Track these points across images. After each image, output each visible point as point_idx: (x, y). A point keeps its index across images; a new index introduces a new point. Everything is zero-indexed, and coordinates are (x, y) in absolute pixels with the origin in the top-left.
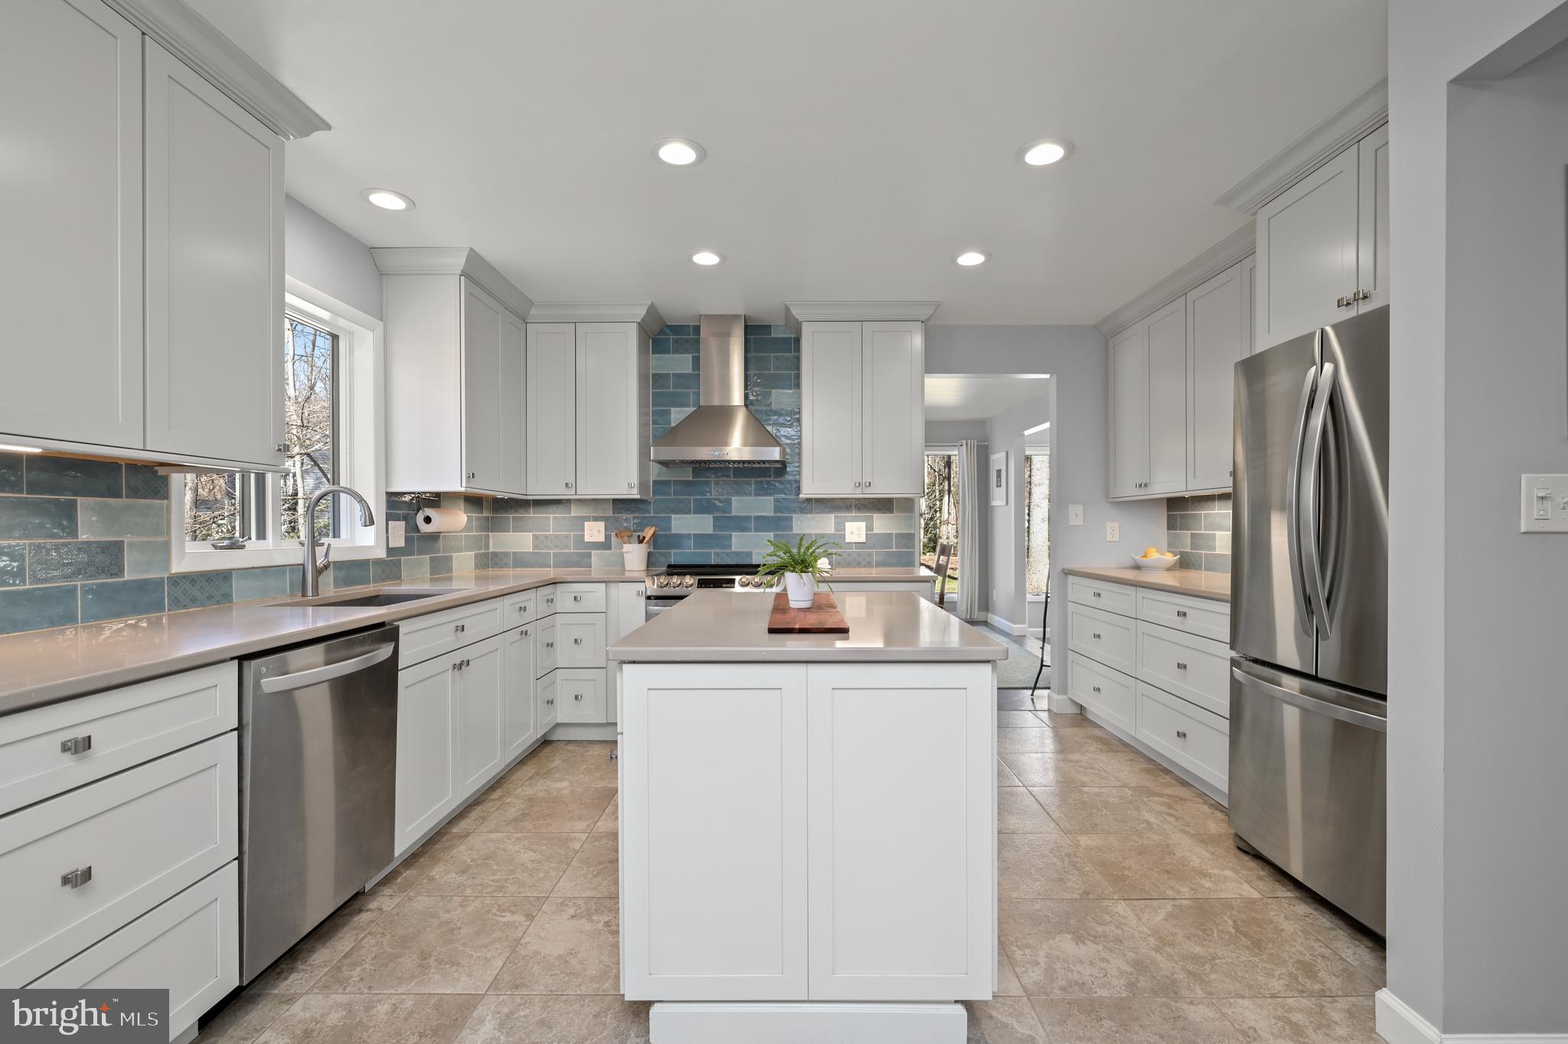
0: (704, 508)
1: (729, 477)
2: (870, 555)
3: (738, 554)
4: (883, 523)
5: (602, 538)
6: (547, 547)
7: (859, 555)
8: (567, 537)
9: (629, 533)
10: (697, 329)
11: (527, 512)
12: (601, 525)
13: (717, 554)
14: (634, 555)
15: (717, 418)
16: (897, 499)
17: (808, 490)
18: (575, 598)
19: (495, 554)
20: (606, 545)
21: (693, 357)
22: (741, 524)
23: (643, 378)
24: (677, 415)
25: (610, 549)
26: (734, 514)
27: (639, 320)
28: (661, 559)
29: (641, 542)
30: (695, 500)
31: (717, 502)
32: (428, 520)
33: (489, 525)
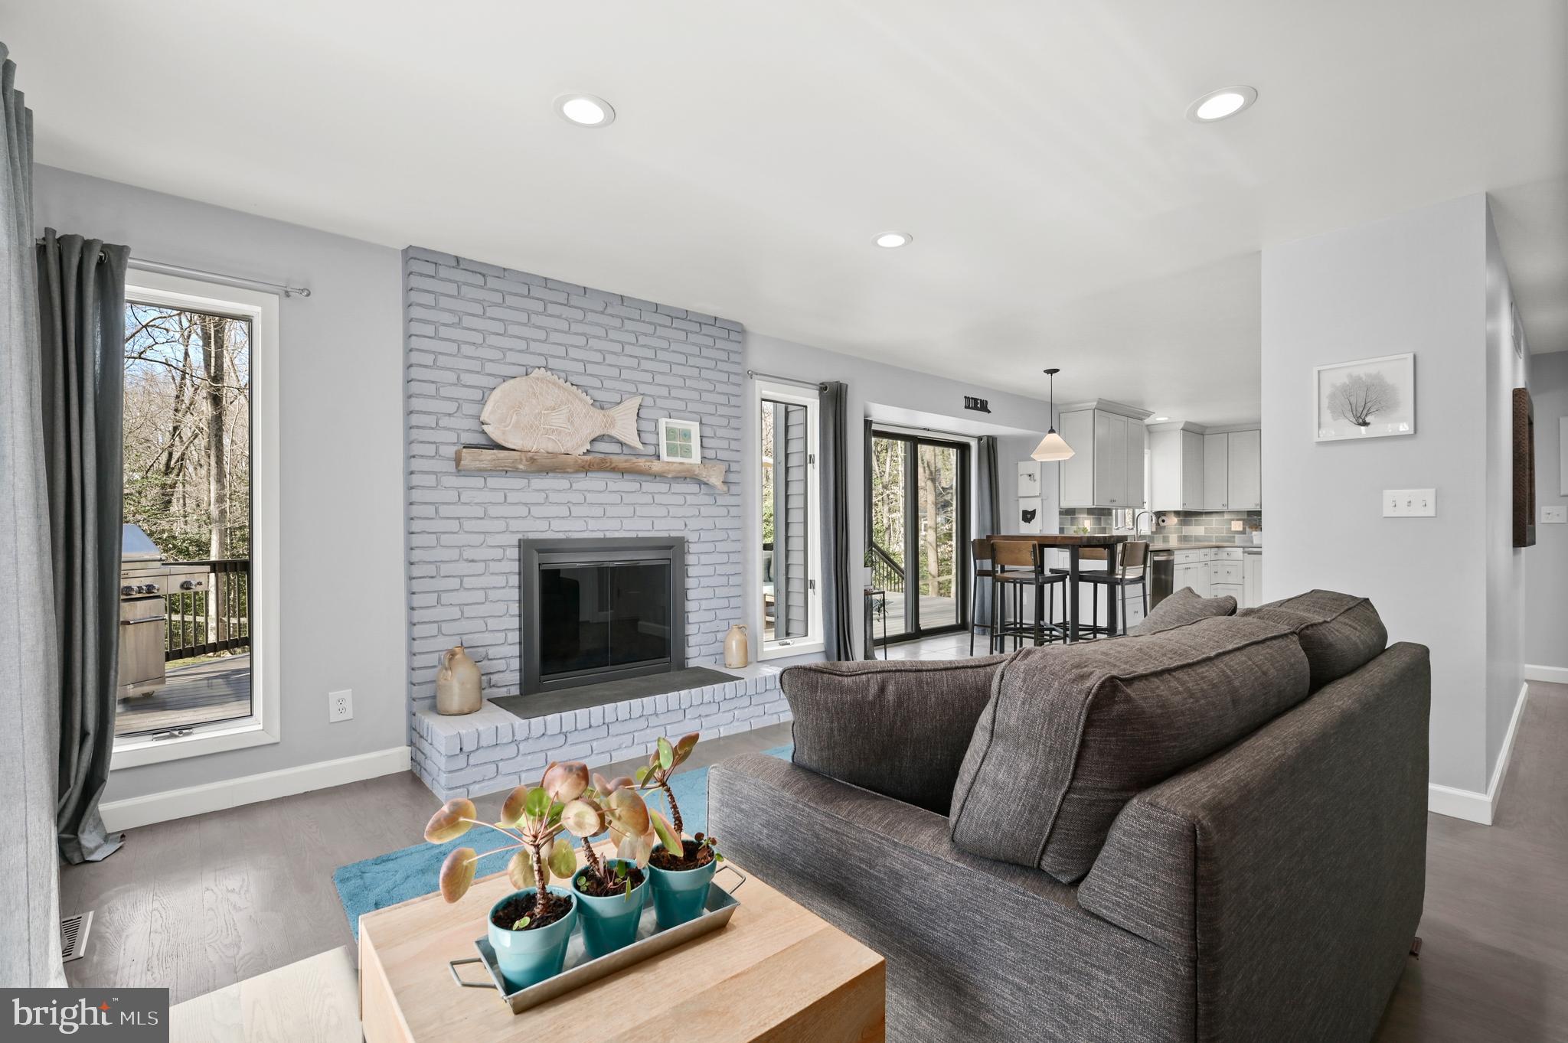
5: (1241, 529)
6: (1212, 533)
8: (1222, 528)
9: (1255, 527)
11: (1201, 517)
12: (1241, 522)
18: (1229, 554)
19: (1185, 536)
20: (1243, 532)
25: (1244, 534)
32: (1163, 521)
33: (1183, 523)
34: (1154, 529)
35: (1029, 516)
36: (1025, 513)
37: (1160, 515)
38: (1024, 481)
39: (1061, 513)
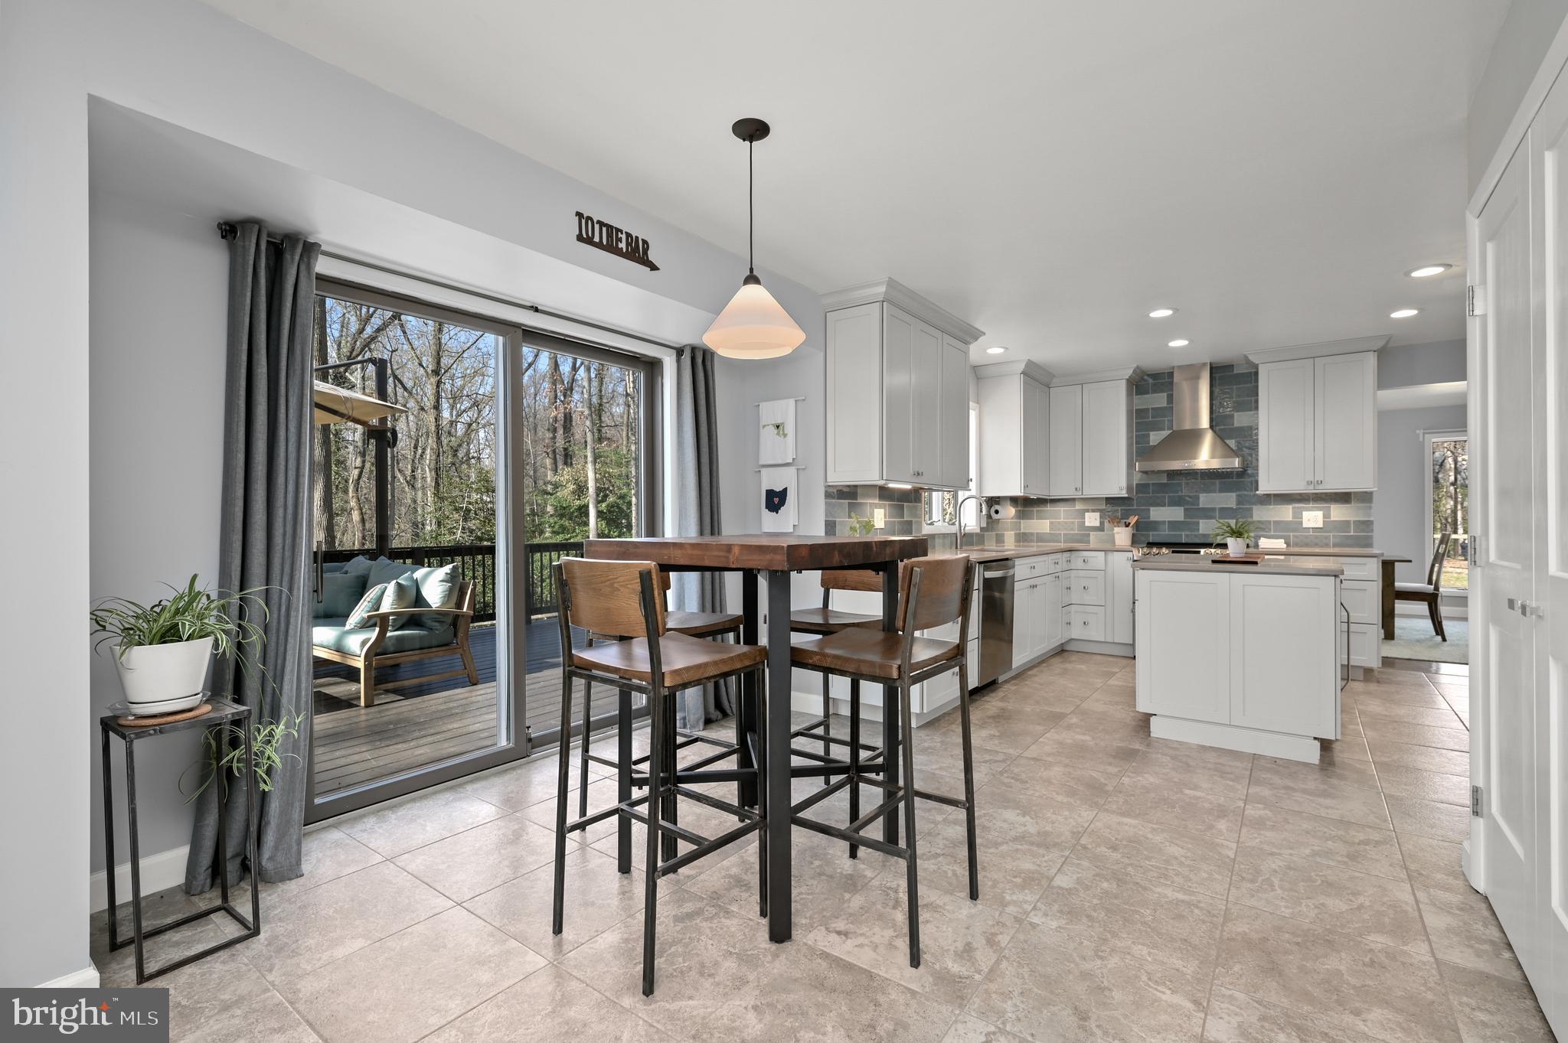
0: (1176, 502)
1: (1196, 479)
2: (1327, 538)
3: (1204, 535)
4: (1339, 512)
5: (1097, 524)
6: (1059, 530)
7: (1317, 537)
8: (1073, 523)
9: (1118, 520)
10: (1171, 375)
11: (1045, 506)
12: (1097, 515)
13: (1187, 536)
14: (1122, 535)
15: (1189, 439)
16: (1355, 493)
17: (1264, 488)
18: (1084, 561)
19: (1024, 534)
20: (1101, 528)
21: (1168, 395)
22: (1208, 513)
23: (1129, 412)
24: (1155, 437)
25: (1104, 531)
26: (1201, 506)
27: (1127, 377)
28: (1143, 538)
29: (1127, 525)
30: (1169, 496)
31: (1187, 498)
32: (997, 512)
33: (1022, 515)
34: (984, 525)
35: (776, 500)
36: (770, 494)
37: (992, 501)
38: (768, 435)
39: (828, 495)
